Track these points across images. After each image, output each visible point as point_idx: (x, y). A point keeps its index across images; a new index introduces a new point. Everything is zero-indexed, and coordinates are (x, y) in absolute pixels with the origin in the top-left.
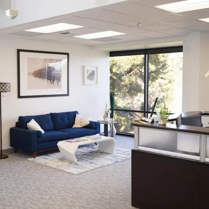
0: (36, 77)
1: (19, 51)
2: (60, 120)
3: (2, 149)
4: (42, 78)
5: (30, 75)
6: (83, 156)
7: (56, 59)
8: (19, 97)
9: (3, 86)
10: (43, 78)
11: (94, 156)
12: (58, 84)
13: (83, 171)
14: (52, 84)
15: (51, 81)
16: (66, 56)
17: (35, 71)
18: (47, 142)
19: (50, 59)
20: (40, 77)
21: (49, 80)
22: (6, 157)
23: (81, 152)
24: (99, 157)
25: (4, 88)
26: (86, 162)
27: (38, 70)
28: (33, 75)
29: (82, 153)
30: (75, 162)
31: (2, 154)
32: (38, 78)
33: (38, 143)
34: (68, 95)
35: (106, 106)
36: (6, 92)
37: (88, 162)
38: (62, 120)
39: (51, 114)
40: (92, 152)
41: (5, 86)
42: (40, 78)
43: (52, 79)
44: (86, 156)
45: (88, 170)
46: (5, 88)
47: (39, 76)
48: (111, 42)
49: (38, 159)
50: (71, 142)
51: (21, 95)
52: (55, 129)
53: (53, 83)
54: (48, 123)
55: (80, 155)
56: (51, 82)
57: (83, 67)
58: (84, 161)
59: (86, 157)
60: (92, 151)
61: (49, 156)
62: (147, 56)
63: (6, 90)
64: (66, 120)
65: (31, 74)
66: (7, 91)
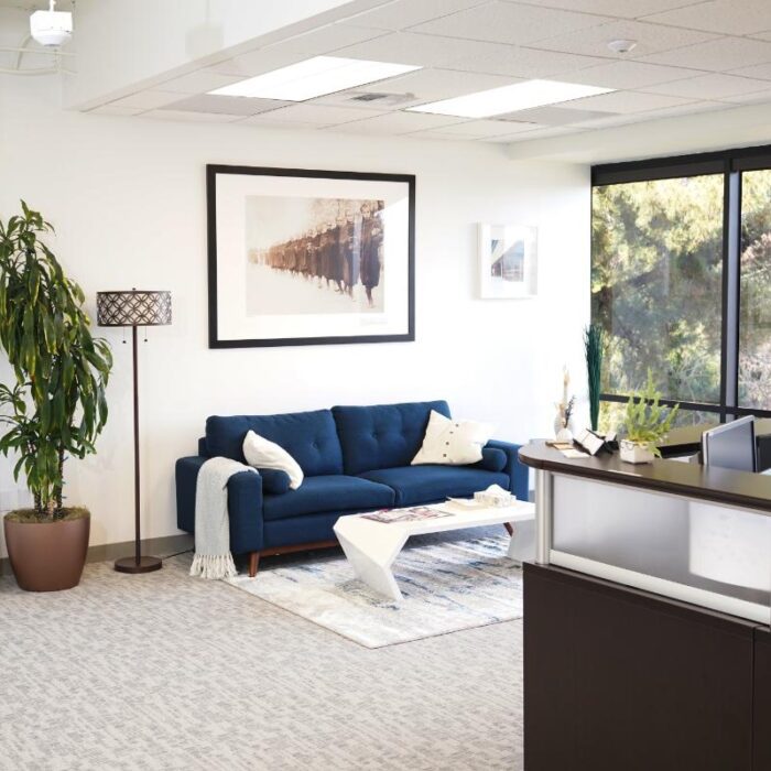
0: (281, 268)
1: (212, 171)
2: (369, 436)
3: (142, 537)
4: (303, 271)
5: (256, 262)
6: (438, 576)
7: (359, 201)
8: (215, 343)
9: (142, 301)
10: (310, 273)
11: (481, 581)
12: (369, 294)
13: (404, 636)
14: (346, 296)
15: (339, 284)
16: (405, 186)
17: (278, 248)
18: (301, 515)
19: (339, 200)
20: (295, 269)
21: (331, 281)
22: (158, 566)
23: (439, 561)
24: (496, 583)
25: (142, 309)
26: (438, 600)
27: (290, 243)
28: (268, 263)
29: (439, 567)
30: (394, 600)
31: (143, 554)
32: (289, 272)
33: (265, 521)
34: (410, 337)
35: (566, 384)
36: (149, 323)
37: (444, 602)
38: (378, 434)
39: (337, 411)
40: (479, 565)
41: (149, 301)
42: (297, 271)
43: (346, 275)
44: (447, 577)
45: (425, 633)
46: (149, 308)
47: (293, 265)
48: (575, 125)
49: (262, 580)
50: (383, 521)
51: (221, 337)
52: (348, 469)
53: (350, 293)
54: (319, 444)
55: (428, 572)
56: (341, 289)
57: (476, 230)
58: (431, 598)
59: (446, 583)
60: (482, 557)
61: (308, 569)
62: (734, 178)
63: (149, 316)
64: (395, 436)
65: (261, 256)
66: (156, 321)
